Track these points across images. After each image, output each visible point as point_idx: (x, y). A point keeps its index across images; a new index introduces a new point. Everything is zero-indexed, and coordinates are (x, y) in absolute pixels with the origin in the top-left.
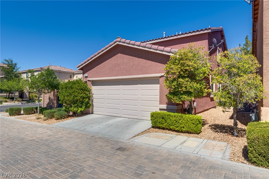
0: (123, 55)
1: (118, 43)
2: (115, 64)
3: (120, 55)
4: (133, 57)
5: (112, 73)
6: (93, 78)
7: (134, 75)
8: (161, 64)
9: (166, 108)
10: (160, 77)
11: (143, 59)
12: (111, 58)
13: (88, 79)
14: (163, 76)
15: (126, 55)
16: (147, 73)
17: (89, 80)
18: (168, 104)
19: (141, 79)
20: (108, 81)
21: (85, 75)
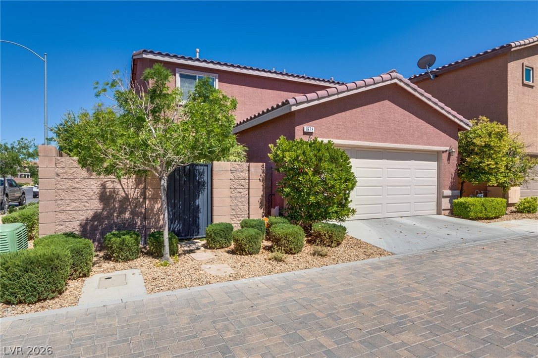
1: (395, 81)
2: (379, 118)
4: (410, 114)
7: (413, 143)
9: (451, 195)
10: (443, 152)
14: (446, 151)
15: (398, 107)
18: (451, 188)
19: (416, 152)
20: (357, 150)
21: (305, 129)
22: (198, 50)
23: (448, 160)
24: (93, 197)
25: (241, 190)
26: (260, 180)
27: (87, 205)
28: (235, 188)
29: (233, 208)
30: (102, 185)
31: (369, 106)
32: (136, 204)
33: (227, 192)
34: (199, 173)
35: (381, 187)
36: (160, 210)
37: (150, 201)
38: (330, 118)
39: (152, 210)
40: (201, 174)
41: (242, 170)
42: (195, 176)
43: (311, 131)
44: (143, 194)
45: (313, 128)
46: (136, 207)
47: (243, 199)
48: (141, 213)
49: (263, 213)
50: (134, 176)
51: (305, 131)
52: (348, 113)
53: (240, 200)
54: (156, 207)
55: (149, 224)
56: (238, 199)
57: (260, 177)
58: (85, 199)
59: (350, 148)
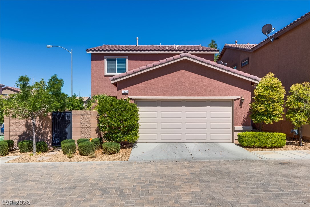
0: (188, 72)
1: (185, 58)
2: (177, 81)
3: (183, 72)
4: (203, 77)
5: (172, 92)
6: (139, 95)
7: (205, 95)
8: (235, 87)
9: (242, 129)
10: (235, 100)
11: (215, 80)
12: (171, 74)
13: (130, 97)
14: (238, 99)
15: (192, 73)
16: (221, 95)
17: (133, 98)
18: (243, 125)
19: (211, 101)
20: (162, 101)
21: (123, 92)
22: (138, 38)
23: (240, 105)
24: (23, 126)
25: (87, 124)
26: (96, 119)
27: (21, 129)
28: (84, 123)
29: (82, 133)
30: (26, 121)
31: (168, 75)
32: (39, 129)
33: (79, 125)
34: (67, 116)
35: (181, 124)
36: (48, 132)
37: (44, 128)
38: (140, 85)
39: (45, 132)
40: (68, 117)
41: (87, 114)
42: (65, 118)
43: (126, 93)
44: (42, 125)
45: (128, 91)
46: (39, 131)
47: (88, 129)
48: (41, 133)
49: (98, 136)
50: (39, 117)
51: (123, 93)
52: (152, 80)
53: (86, 129)
54: (47, 131)
55: (43, 138)
56: (85, 128)
57: (96, 118)
58: (20, 127)
59: (157, 101)
